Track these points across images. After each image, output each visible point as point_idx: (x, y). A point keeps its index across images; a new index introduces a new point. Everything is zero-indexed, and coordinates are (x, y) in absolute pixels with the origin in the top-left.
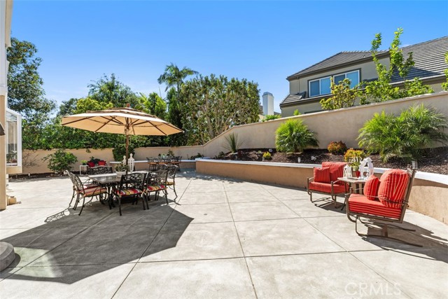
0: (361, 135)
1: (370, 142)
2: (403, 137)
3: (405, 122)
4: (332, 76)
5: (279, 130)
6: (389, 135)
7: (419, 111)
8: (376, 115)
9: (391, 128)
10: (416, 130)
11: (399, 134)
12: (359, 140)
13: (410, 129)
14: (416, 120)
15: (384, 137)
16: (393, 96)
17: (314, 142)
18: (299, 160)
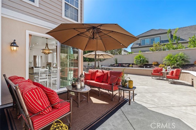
0: (164, 60)
1: (167, 62)
2: (177, 61)
3: (177, 57)
4: (150, 38)
5: (135, 57)
6: (173, 60)
7: (181, 54)
8: (169, 54)
9: (174, 58)
10: (180, 59)
11: (176, 60)
12: (164, 61)
13: (179, 59)
14: (181, 57)
15: (171, 61)
16: (173, 49)
17: (147, 62)
18: (144, 67)
